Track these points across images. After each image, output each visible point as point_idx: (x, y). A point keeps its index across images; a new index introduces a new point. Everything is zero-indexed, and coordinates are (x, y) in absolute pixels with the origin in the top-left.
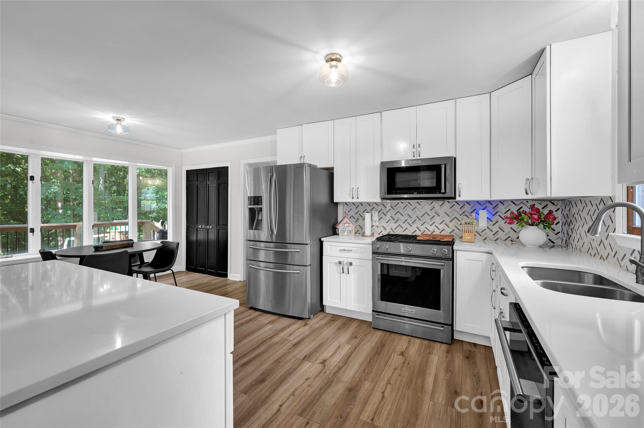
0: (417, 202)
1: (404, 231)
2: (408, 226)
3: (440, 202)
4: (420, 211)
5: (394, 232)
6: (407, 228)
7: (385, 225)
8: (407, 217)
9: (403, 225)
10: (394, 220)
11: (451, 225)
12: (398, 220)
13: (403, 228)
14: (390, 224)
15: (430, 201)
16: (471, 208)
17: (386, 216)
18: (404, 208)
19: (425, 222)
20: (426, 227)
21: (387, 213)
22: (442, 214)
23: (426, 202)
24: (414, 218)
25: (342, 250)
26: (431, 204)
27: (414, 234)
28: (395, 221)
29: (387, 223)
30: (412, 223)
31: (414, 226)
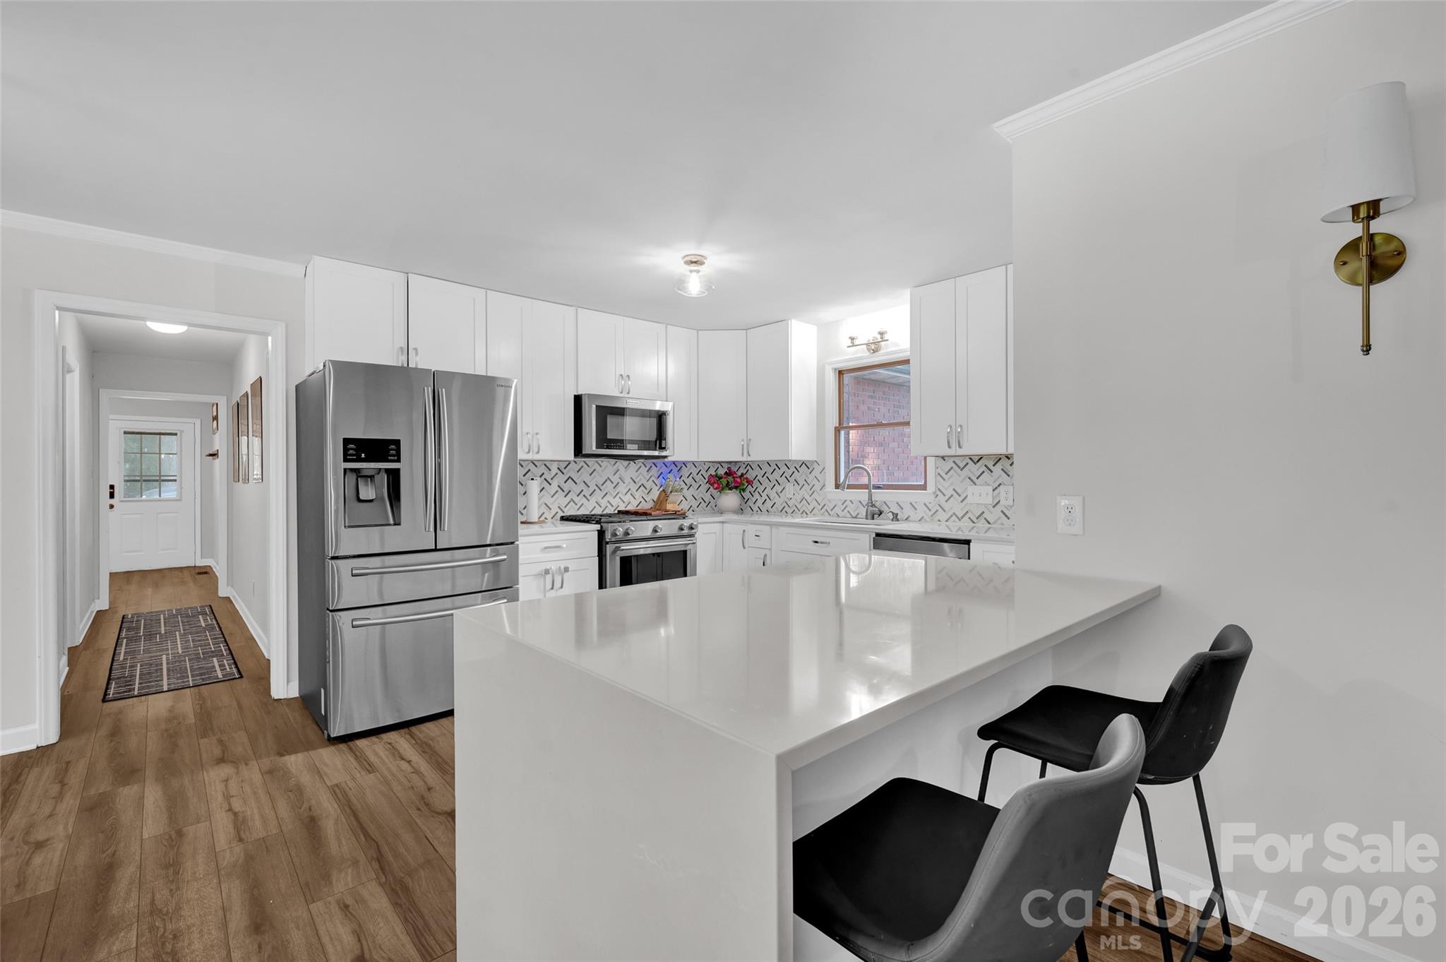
0: (597, 462)
1: (578, 510)
2: (584, 500)
3: (626, 463)
4: (601, 476)
5: (563, 512)
6: (583, 504)
7: (549, 501)
8: (582, 486)
9: (576, 499)
10: (563, 491)
11: (638, 495)
12: (570, 491)
13: (576, 504)
14: (557, 498)
15: (613, 461)
16: (658, 471)
17: (550, 484)
18: (578, 472)
19: (607, 493)
20: (608, 501)
21: (552, 479)
22: (628, 480)
23: (608, 462)
24: (593, 487)
25: (546, 548)
26: (614, 465)
27: (593, 513)
28: (564, 494)
29: (552, 497)
30: (590, 495)
31: (593, 500)
